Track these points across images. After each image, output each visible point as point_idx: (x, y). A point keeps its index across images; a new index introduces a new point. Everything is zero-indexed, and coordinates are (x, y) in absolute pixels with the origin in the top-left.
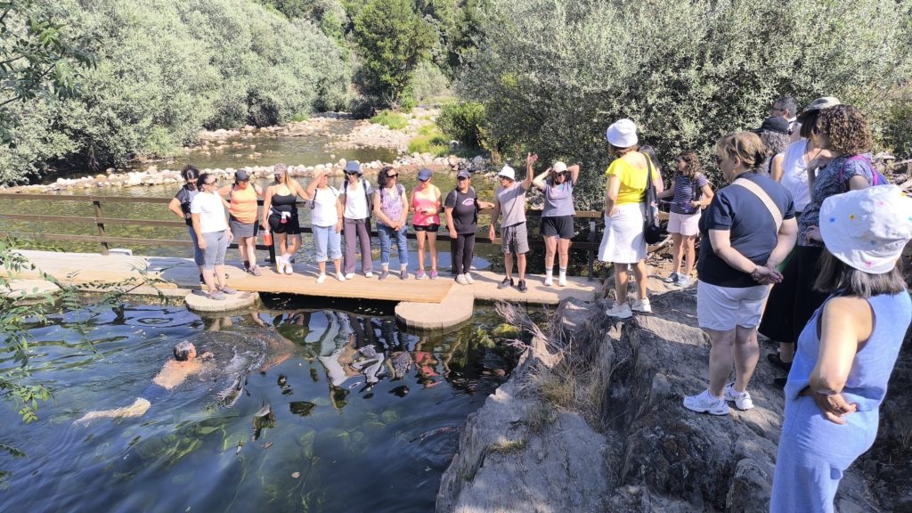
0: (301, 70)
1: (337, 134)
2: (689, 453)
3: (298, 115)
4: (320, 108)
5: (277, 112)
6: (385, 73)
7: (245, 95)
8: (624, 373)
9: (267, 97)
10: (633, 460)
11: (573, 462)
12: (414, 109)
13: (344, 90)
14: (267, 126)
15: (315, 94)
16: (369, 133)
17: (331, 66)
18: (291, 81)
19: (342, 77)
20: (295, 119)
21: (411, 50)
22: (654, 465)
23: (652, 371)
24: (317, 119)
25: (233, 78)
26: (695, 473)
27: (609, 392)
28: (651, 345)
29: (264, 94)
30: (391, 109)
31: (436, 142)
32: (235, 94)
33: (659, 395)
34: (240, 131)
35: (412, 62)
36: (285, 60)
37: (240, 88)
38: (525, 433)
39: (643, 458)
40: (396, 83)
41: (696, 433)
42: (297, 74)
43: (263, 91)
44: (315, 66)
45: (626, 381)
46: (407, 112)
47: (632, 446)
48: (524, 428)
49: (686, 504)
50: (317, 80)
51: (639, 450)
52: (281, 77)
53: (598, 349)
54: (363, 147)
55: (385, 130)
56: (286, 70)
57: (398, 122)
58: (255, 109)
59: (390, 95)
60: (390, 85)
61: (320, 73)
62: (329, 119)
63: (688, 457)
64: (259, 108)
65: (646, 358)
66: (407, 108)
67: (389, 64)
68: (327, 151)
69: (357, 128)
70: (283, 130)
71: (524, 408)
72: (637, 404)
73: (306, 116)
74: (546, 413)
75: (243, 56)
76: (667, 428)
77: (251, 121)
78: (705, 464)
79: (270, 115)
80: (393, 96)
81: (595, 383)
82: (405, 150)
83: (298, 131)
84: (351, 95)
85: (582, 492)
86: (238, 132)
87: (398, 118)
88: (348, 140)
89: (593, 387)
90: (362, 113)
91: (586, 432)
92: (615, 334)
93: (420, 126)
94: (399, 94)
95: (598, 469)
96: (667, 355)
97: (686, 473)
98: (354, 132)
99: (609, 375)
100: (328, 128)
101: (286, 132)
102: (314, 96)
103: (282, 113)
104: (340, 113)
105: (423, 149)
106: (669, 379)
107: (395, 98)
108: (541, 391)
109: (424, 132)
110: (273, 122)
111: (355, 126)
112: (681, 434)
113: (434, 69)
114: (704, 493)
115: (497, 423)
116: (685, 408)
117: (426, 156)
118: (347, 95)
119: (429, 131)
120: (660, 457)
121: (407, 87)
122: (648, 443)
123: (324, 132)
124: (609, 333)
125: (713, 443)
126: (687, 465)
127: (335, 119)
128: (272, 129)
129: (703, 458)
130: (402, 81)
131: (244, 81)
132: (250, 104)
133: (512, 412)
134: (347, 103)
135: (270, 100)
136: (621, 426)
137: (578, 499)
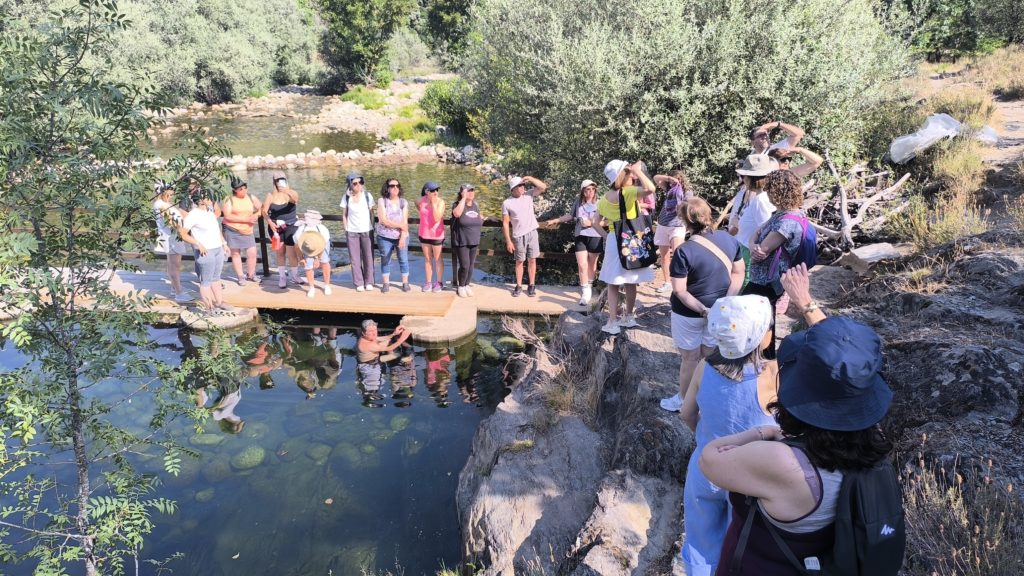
0: (257, 37)
1: (304, 114)
2: (662, 442)
3: (255, 90)
4: (281, 81)
5: (230, 86)
6: (357, 42)
7: (193, 67)
8: (616, 380)
9: (218, 70)
10: (620, 451)
11: (573, 457)
12: (391, 84)
13: (308, 59)
14: (219, 103)
15: (274, 64)
16: (341, 113)
17: (291, 31)
18: (247, 50)
19: (305, 44)
20: (251, 94)
21: (386, 16)
22: (636, 452)
23: (638, 378)
24: (278, 94)
25: (177, 46)
26: (666, 457)
27: (603, 397)
28: (637, 356)
29: (214, 66)
30: (365, 84)
31: (421, 127)
32: (181, 66)
33: (643, 399)
34: (189, 109)
35: (388, 30)
36: (237, 25)
37: (186, 59)
38: (532, 435)
39: (627, 449)
40: (371, 55)
41: (667, 427)
42: (252, 41)
43: (213, 62)
44: (272, 31)
45: (618, 387)
46: (384, 88)
47: (620, 439)
48: (531, 430)
49: (659, 480)
50: (275, 48)
51: (625, 442)
52: (235, 47)
53: (594, 360)
54: (336, 131)
55: (359, 109)
56: (239, 36)
57: (375, 101)
58: (205, 83)
59: (363, 67)
60: (363, 56)
61: (279, 40)
62: (292, 94)
63: (661, 445)
64: (209, 82)
65: (633, 368)
66: (383, 83)
67: (360, 32)
68: (295, 136)
69: (327, 107)
70: (238, 109)
71: (531, 413)
72: (625, 407)
73: (265, 91)
74: (550, 417)
75: (188, 20)
76: (647, 425)
77: (200, 97)
78: (673, 450)
79: (223, 91)
80: (366, 69)
81: (591, 390)
82: (385, 135)
83: (257, 110)
84: (317, 66)
85: (581, 479)
86: (185, 111)
87: (374, 95)
88: (318, 122)
89: (589, 393)
90: (331, 88)
91: (583, 431)
92: (608, 346)
93: (400, 106)
94: (373, 67)
95: (593, 460)
96: (651, 365)
97: (659, 457)
98: (324, 112)
99: (603, 383)
100: (292, 107)
101: (243, 112)
102: (273, 66)
103: (238, 88)
104: (305, 86)
105: (406, 136)
106: (651, 386)
107: (369, 72)
108: (545, 398)
109: (406, 114)
110: (227, 98)
111: (323, 103)
112: (657, 429)
113: (412, 36)
114: (671, 471)
115: (508, 427)
116: (662, 409)
117: (410, 143)
118: (312, 66)
119: (411, 113)
120: (640, 447)
121: (382, 59)
122: (632, 437)
123: (288, 112)
124: (603, 347)
125: (680, 435)
126: (659, 451)
127: (299, 95)
128: (225, 106)
129: (672, 445)
130: (377, 52)
131: (191, 51)
132: (199, 77)
133: (520, 417)
134: (312, 75)
135: (222, 73)
136: (613, 425)
137: (578, 484)
